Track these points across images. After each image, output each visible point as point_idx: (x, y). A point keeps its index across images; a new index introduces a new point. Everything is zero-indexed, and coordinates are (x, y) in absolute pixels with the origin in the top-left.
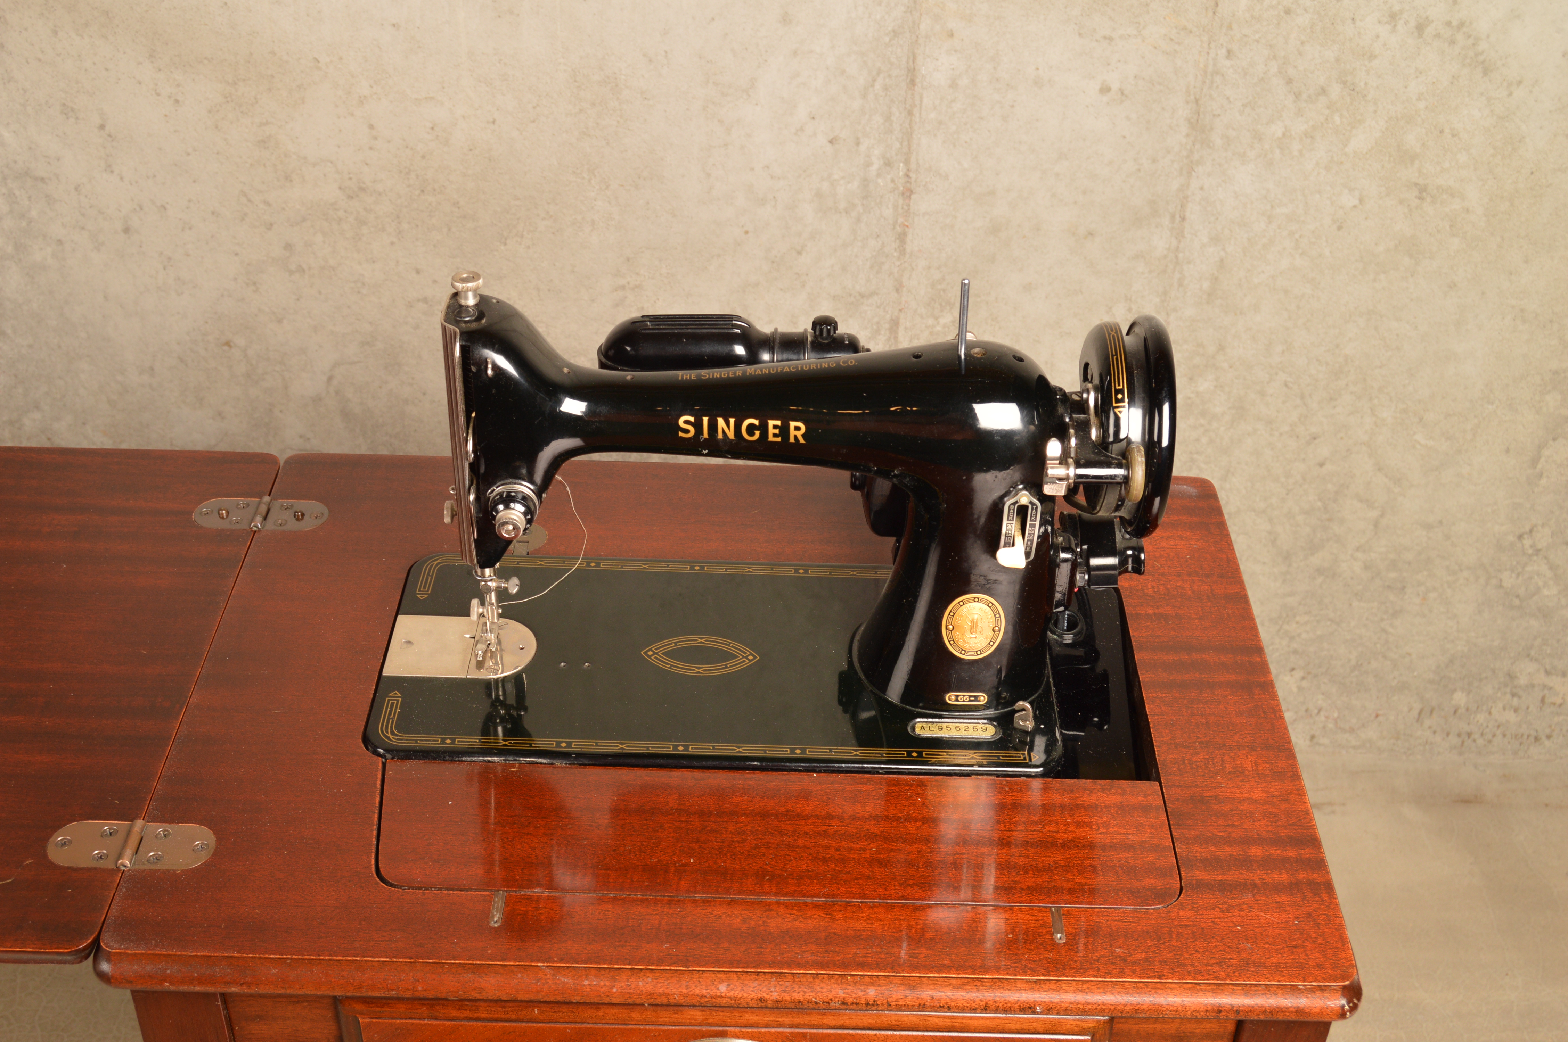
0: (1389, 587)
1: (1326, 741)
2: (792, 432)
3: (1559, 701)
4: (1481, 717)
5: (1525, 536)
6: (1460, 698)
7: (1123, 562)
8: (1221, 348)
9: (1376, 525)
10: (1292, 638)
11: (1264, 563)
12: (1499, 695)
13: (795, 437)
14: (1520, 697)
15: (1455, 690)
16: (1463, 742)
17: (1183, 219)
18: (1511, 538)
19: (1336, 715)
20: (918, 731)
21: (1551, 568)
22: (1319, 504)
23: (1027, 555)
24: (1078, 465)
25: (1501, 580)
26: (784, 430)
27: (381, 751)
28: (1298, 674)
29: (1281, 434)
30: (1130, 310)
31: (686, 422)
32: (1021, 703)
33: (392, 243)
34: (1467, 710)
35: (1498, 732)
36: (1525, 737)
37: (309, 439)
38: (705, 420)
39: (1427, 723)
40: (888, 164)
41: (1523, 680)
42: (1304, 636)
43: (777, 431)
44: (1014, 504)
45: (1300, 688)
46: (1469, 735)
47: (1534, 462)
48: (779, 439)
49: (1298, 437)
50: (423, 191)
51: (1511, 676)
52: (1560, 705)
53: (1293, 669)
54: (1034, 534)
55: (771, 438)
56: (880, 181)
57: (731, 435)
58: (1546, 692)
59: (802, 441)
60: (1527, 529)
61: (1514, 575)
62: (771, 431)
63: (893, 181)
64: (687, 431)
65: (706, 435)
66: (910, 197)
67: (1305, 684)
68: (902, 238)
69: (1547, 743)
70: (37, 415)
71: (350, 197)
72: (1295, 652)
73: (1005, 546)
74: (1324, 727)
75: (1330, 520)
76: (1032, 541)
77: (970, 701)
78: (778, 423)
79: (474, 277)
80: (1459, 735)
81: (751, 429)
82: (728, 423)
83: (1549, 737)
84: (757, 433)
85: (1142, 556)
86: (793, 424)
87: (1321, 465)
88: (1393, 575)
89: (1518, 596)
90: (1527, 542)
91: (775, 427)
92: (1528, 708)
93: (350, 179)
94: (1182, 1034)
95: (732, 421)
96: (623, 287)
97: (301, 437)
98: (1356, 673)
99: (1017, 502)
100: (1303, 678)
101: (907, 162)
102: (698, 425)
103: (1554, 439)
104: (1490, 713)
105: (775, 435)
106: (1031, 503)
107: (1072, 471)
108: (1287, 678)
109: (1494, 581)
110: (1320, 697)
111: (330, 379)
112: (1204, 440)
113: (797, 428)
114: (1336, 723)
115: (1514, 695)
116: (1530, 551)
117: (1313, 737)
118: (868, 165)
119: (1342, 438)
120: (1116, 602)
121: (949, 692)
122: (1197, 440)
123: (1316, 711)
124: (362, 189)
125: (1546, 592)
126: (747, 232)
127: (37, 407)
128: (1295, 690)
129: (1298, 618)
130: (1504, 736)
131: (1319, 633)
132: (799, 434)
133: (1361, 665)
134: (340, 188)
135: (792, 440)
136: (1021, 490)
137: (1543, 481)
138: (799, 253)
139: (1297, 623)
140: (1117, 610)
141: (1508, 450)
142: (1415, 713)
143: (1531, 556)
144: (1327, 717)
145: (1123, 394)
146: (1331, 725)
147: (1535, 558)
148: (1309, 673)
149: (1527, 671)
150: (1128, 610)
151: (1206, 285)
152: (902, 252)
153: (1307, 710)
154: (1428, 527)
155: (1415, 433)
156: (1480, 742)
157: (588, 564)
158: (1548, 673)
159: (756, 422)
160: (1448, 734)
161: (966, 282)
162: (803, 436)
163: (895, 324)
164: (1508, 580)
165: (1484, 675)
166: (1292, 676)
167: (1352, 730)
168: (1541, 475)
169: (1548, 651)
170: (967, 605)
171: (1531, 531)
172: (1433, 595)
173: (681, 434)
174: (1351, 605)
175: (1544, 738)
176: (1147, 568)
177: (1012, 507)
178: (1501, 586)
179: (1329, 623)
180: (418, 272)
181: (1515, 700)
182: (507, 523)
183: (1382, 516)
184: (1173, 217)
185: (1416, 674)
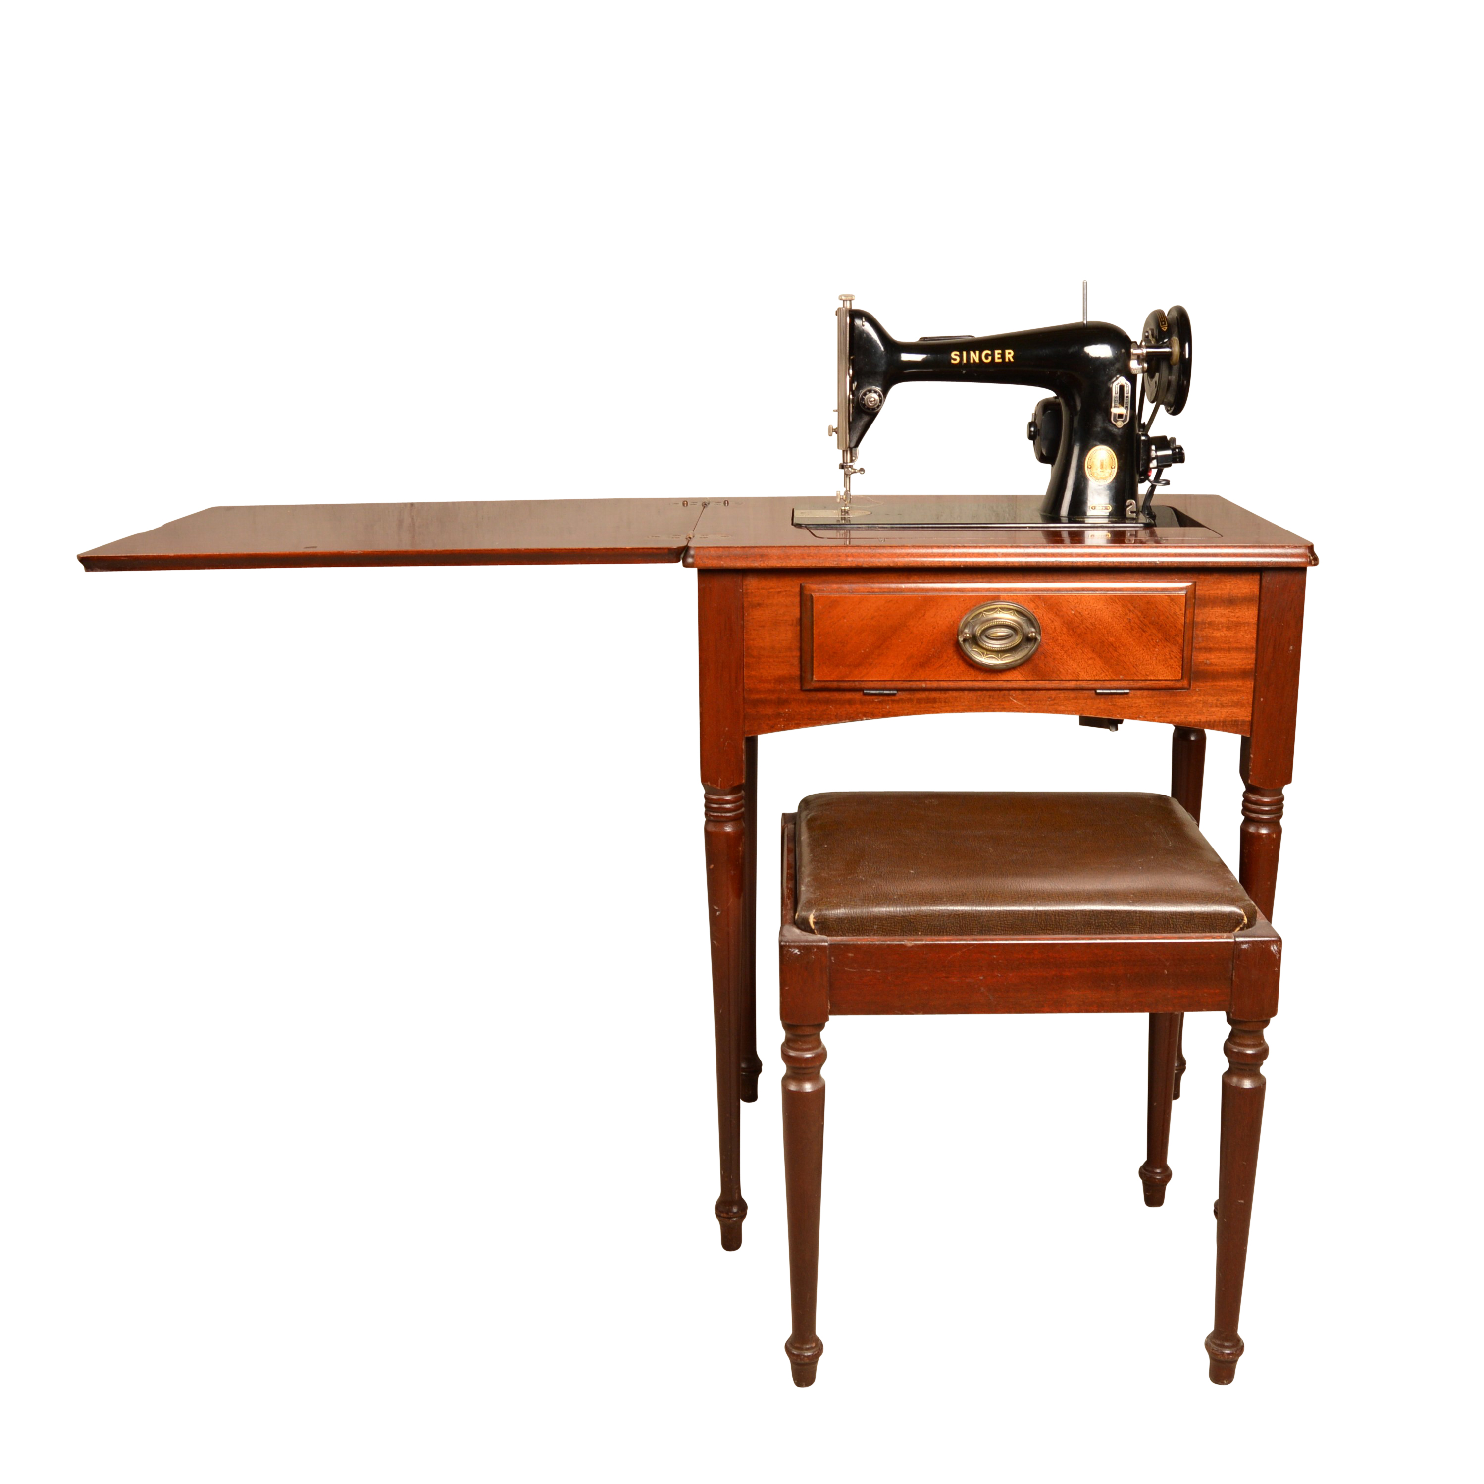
2: (1007, 356)
13: (1009, 358)
26: (1003, 356)
31: (956, 355)
32: (1130, 501)
38: (964, 353)
43: (1000, 356)
48: (1000, 360)
54: (1128, 402)
55: (997, 360)
57: (977, 360)
59: (1012, 360)
62: (997, 356)
64: (955, 359)
65: (965, 361)
77: (1103, 510)
78: (1000, 351)
81: (987, 356)
84: (990, 358)
86: (1007, 351)
91: (999, 354)
94: (1232, 598)
95: (977, 352)
99: (1118, 383)
102: (961, 356)
105: (999, 358)
106: (1126, 383)
113: (1009, 353)
132: (1011, 356)
135: (1007, 360)
136: (1120, 377)
159: (989, 352)
170: (1098, 452)
173: (953, 361)
177: (1117, 386)
182: (870, 400)
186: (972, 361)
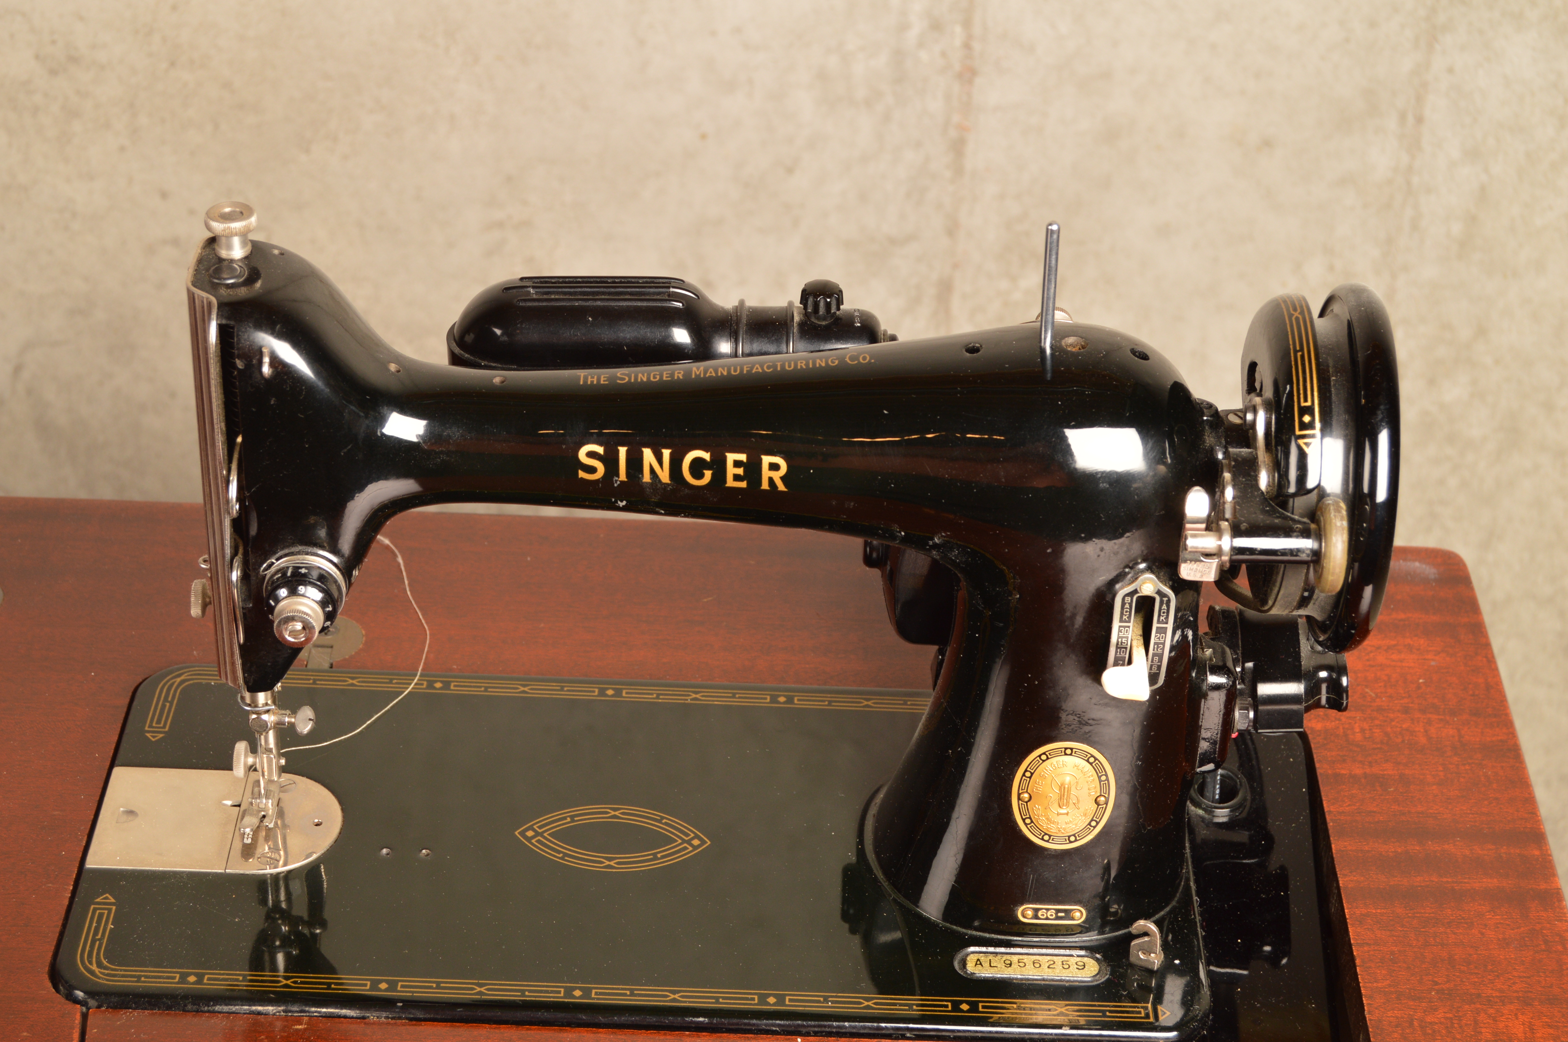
2: (766, 473)
7: (1313, 690)
8: (1481, 332)
13: (771, 480)
17: (1420, 120)
20: (971, 967)
23: (1153, 678)
24: (1237, 532)
26: (752, 470)
27: (80, 994)
30: (1331, 268)
31: (591, 455)
32: (1142, 922)
33: (122, 149)
38: (623, 451)
40: (936, 26)
43: (740, 471)
44: (1131, 594)
48: (743, 484)
50: (173, 64)
54: (1164, 644)
55: (730, 483)
56: (924, 55)
57: (664, 476)
59: (781, 487)
62: (731, 471)
63: (944, 54)
64: (592, 470)
65: (623, 476)
66: (970, 82)
68: (958, 147)
71: (53, 72)
73: (1116, 664)
76: (1161, 656)
77: (1058, 918)
78: (743, 457)
79: (243, 212)
81: (698, 467)
82: (659, 458)
84: (708, 474)
85: (1344, 681)
86: (766, 460)
91: (737, 464)
93: (54, 42)
95: (666, 453)
96: (500, 225)
99: (1135, 591)
101: (967, 24)
102: (610, 460)
105: (737, 478)
106: (1159, 592)
107: (1227, 542)
111: (18, 369)
113: (774, 467)
118: (903, 27)
120: (1301, 754)
121: (1022, 904)
124: (74, 59)
126: (704, 137)
132: (777, 476)
134: (37, 57)
135: (765, 486)
136: (1142, 571)
138: (790, 171)
140: (1303, 768)
145: (1312, 415)
150: (1321, 768)
151: (1457, 228)
152: (958, 170)
157: (431, 685)
159: (706, 456)
161: (1055, 227)
162: (782, 478)
163: (945, 288)
170: (1054, 761)
173: (582, 474)
176: (1352, 699)
177: (1128, 599)
180: (164, 195)
182: (292, 619)
184: (1403, 117)
186: (647, 478)
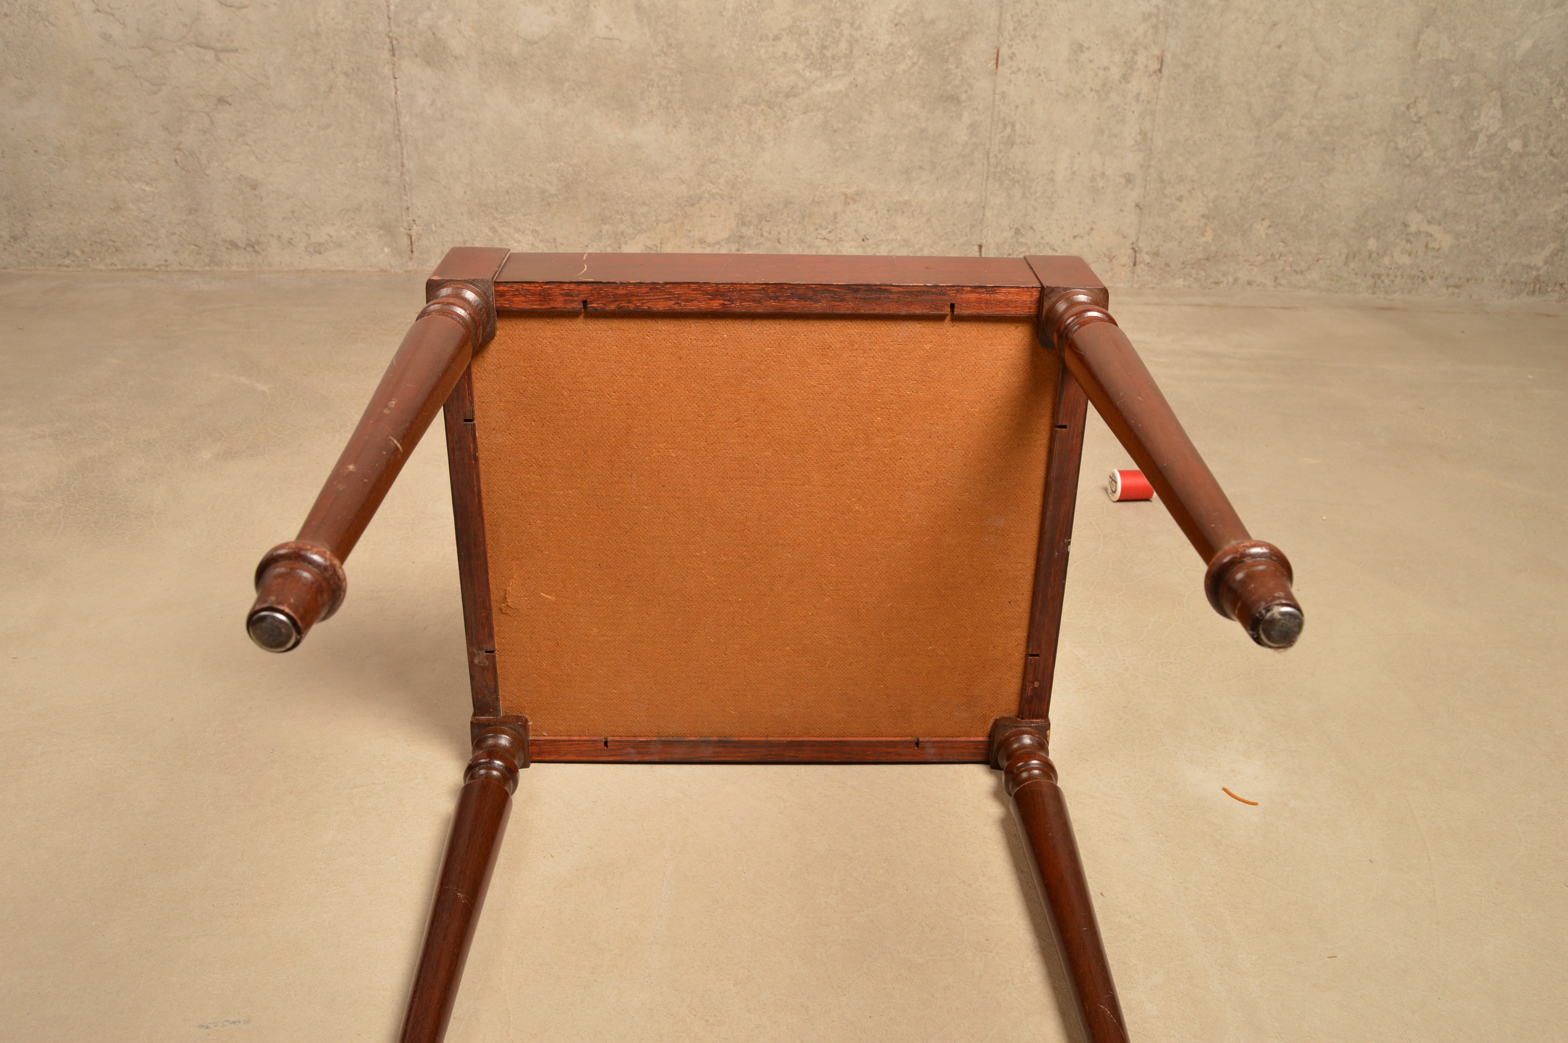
0: (1324, 148)
1: (1284, 282)
3: (1437, 247)
4: (1386, 261)
5: (1412, 106)
6: (1372, 244)
9: (1315, 96)
10: (1262, 193)
11: (1243, 129)
12: (1398, 241)
14: (1411, 243)
15: (1369, 237)
16: (1375, 283)
18: (1403, 108)
19: (1291, 259)
21: (1429, 134)
22: (1278, 79)
25: (1396, 143)
28: (1267, 223)
29: (1253, 22)
34: (1378, 254)
35: (1398, 274)
36: (1416, 278)
37: (611, 29)
39: (1352, 265)
41: (1413, 229)
42: (1270, 191)
45: (1267, 235)
46: (1379, 276)
47: (1415, 44)
49: (1264, 23)
51: (1405, 225)
52: (1438, 250)
53: (1263, 219)
58: (1429, 238)
60: (1412, 100)
61: (1405, 139)
67: (1270, 231)
69: (1431, 283)
70: (428, 15)
72: (1264, 204)
74: (1283, 270)
75: (1285, 92)
80: (1373, 277)
83: (1431, 278)
87: (1279, 47)
88: (1327, 139)
89: (1408, 157)
90: (1413, 111)
92: (1417, 252)
97: (606, 27)
98: (1304, 222)
100: (1270, 226)
103: (1427, 27)
104: (1393, 257)
108: (1258, 227)
109: (1392, 144)
110: (1281, 244)
112: (1204, 26)
114: (1291, 266)
115: (1408, 241)
116: (1415, 119)
117: (1276, 278)
119: (1292, 25)
122: (1199, 26)
123: (1277, 256)
125: (1425, 154)
127: (429, 8)
128: (1264, 236)
129: (1265, 175)
130: (1402, 276)
131: (1279, 188)
133: (1308, 215)
137: (1422, 61)
139: (1265, 179)
141: (1398, 35)
142: (1343, 257)
143: (1415, 122)
144: (1285, 261)
146: (1288, 269)
147: (1418, 125)
148: (1273, 222)
149: (1416, 221)
153: (1272, 255)
154: (1349, 98)
155: (1339, 22)
156: (1387, 281)
158: (1429, 222)
160: (1365, 276)
164: (1402, 143)
165: (1387, 224)
166: (1262, 224)
167: (1302, 272)
168: (1419, 56)
169: (1429, 204)
171: (1415, 102)
172: (1353, 156)
174: (1300, 164)
175: (1428, 278)
178: (1397, 149)
179: (1285, 179)
181: (1409, 245)
183: (1319, 89)
185: (1343, 223)
